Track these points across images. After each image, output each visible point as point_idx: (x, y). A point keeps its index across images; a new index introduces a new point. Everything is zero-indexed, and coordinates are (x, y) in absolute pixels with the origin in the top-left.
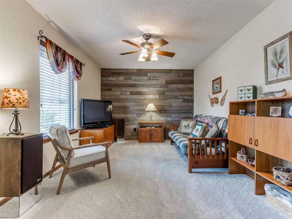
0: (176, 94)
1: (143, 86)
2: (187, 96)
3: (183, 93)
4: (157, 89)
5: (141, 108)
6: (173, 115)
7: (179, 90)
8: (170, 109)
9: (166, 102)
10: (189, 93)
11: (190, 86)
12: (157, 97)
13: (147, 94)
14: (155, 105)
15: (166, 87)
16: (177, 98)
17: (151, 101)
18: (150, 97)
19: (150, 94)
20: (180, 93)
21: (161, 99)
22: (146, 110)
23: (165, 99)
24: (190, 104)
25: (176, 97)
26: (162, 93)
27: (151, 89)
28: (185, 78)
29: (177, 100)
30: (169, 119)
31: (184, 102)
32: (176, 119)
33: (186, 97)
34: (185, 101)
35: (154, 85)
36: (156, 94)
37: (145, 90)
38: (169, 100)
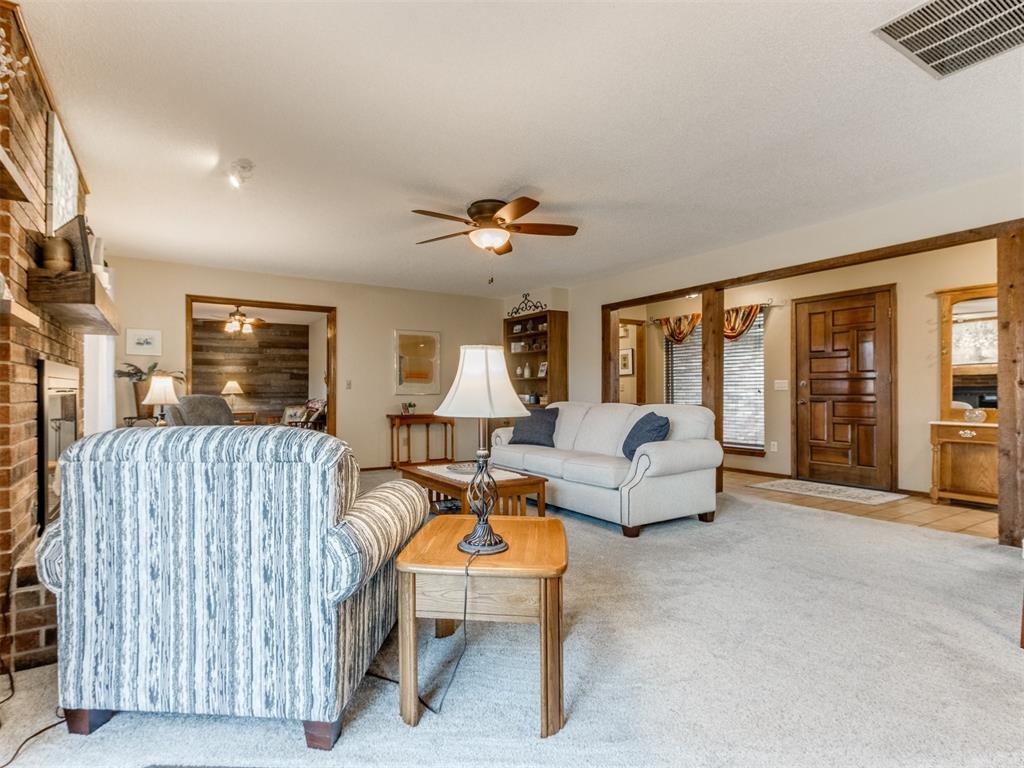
0: (278, 364)
1: (217, 349)
2: (297, 368)
3: (290, 364)
4: (241, 356)
5: (213, 388)
6: (273, 401)
7: (283, 358)
8: (268, 390)
9: (260, 379)
10: (300, 364)
11: (302, 351)
12: (243, 369)
13: (224, 365)
14: (241, 384)
15: (260, 353)
16: (281, 372)
17: (232, 376)
18: (230, 369)
19: (229, 364)
20: (284, 364)
21: (249, 374)
22: (223, 392)
23: (258, 374)
24: (303, 383)
25: (278, 371)
26: (252, 364)
27: (232, 356)
28: (293, 339)
29: (280, 376)
30: (265, 408)
31: (291, 378)
32: (278, 407)
33: (295, 371)
34: (293, 376)
35: (236, 348)
36: (241, 364)
37: (220, 356)
38: (266, 375)
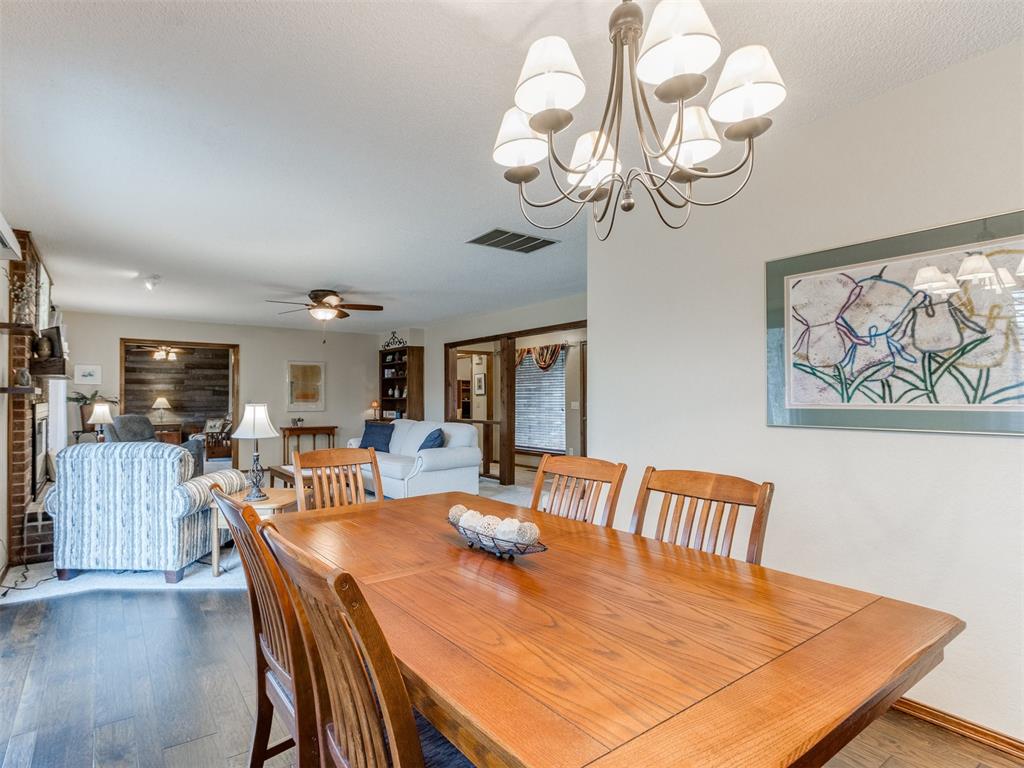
0: (202, 383)
1: (148, 371)
2: (220, 386)
3: (213, 383)
4: (170, 375)
5: (145, 403)
6: (197, 414)
7: (206, 377)
8: (193, 404)
9: (184, 397)
10: (222, 382)
11: (223, 372)
12: (171, 387)
13: (156, 383)
14: (169, 400)
15: (186, 373)
16: (204, 389)
17: (161, 393)
18: (160, 387)
19: (159, 383)
20: (207, 383)
21: (176, 391)
22: (154, 407)
23: (183, 391)
24: (224, 398)
25: (202, 388)
26: (179, 382)
27: (161, 376)
28: (215, 361)
29: (203, 392)
30: (190, 420)
31: (214, 395)
32: (202, 419)
33: (217, 388)
34: (215, 393)
35: (166, 369)
36: (169, 384)
37: (151, 377)
38: (190, 393)
